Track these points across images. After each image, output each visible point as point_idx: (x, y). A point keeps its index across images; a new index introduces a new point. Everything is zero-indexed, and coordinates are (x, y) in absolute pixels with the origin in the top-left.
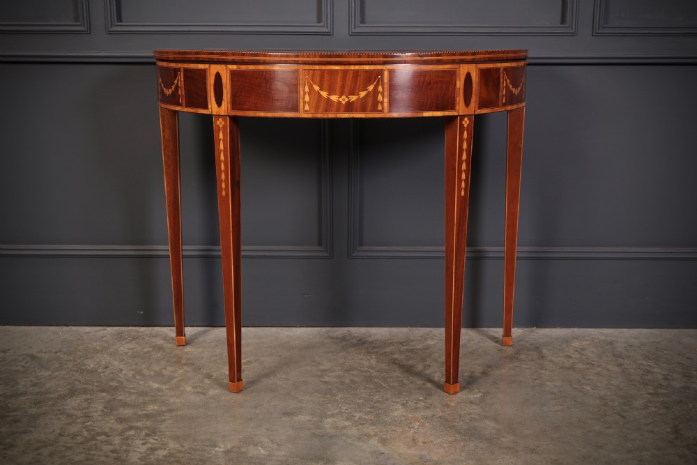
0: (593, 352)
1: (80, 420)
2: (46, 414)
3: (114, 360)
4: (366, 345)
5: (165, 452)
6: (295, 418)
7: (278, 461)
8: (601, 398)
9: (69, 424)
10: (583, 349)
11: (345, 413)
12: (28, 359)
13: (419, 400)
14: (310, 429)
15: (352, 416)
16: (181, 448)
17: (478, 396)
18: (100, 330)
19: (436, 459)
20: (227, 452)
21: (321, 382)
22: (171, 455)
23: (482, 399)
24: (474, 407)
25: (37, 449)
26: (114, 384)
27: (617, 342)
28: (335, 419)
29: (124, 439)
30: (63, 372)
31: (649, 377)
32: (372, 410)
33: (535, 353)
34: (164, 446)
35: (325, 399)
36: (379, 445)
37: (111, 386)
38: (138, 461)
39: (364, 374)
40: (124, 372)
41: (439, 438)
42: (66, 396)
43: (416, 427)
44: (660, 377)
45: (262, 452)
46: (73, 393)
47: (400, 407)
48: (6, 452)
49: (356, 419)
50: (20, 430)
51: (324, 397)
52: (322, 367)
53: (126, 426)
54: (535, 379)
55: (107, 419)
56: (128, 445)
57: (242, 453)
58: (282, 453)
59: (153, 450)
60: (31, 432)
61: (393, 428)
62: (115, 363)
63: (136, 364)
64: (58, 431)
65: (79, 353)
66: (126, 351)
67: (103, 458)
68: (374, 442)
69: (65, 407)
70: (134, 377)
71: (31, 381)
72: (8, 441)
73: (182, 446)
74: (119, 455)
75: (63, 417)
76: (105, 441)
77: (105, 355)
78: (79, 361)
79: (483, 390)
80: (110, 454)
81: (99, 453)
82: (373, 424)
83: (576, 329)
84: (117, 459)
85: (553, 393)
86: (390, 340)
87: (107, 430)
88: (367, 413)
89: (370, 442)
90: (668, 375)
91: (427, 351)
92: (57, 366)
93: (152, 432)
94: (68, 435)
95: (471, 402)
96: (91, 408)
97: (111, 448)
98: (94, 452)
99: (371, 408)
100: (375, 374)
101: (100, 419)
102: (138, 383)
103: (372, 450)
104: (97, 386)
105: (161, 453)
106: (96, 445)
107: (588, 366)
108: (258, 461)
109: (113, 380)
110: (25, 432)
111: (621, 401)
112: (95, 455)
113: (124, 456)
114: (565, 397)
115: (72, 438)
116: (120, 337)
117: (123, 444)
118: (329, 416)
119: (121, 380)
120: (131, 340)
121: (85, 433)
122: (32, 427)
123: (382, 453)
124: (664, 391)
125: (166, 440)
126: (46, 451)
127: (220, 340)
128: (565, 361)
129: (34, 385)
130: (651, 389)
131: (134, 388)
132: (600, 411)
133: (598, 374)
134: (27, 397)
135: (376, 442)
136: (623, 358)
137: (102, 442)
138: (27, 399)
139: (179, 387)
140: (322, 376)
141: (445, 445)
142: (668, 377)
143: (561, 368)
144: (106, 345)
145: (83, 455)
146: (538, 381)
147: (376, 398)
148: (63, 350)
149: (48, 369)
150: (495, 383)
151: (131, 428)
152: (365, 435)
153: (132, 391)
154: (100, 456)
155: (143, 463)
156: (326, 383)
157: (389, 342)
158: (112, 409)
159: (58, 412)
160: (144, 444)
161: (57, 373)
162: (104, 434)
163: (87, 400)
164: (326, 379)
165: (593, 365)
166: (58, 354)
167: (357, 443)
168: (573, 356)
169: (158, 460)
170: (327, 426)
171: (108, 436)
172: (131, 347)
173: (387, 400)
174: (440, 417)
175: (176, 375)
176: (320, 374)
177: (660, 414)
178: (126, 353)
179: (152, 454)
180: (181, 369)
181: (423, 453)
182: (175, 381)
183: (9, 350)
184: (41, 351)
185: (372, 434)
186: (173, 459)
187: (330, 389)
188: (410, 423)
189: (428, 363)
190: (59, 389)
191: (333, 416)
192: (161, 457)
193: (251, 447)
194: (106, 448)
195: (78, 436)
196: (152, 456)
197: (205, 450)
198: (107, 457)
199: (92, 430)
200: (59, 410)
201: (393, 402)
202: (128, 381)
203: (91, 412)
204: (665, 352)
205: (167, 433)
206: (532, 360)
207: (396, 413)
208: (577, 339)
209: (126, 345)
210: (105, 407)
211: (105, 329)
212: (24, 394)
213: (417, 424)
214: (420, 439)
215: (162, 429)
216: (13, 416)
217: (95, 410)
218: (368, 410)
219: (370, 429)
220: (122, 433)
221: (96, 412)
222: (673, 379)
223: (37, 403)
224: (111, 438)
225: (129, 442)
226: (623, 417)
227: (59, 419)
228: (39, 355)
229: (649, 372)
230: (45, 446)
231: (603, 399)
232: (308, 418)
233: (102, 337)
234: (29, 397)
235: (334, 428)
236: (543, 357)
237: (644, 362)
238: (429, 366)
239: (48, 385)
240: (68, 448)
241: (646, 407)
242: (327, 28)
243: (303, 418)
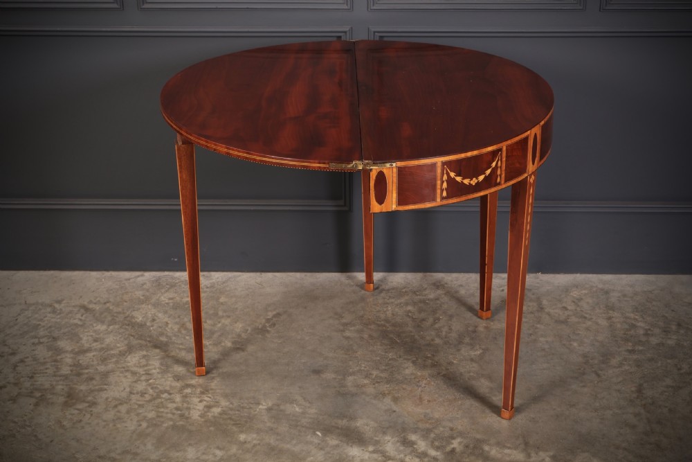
0: (588, 303)
1: (143, 378)
2: (113, 371)
3: (159, 311)
4: (382, 295)
5: (219, 410)
6: (322, 375)
7: (311, 418)
8: (585, 356)
9: (135, 382)
10: (580, 299)
11: (364, 370)
12: (82, 311)
13: (427, 358)
14: (335, 387)
15: (370, 374)
16: (231, 406)
17: (479, 352)
18: (138, 276)
19: (437, 417)
20: (269, 409)
21: (344, 337)
22: (223, 413)
23: (481, 356)
24: (474, 365)
25: (116, 406)
26: (163, 339)
27: (613, 290)
28: (355, 377)
29: (183, 396)
30: (117, 326)
31: (632, 332)
32: (387, 368)
33: (535, 304)
34: (217, 404)
35: (347, 356)
36: (392, 403)
37: (162, 342)
38: (199, 418)
39: (380, 328)
40: (170, 326)
41: (441, 397)
42: (126, 352)
43: (423, 385)
44: (642, 332)
45: (297, 409)
46: (130, 349)
47: (411, 365)
48: (91, 409)
49: (374, 376)
50: (97, 387)
51: (346, 354)
52: (344, 321)
53: (183, 384)
54: (531, 334)
55: (166, 376)
56: (188, 403)
57: (281, 411)
58: (313, 411)
59: (209, 407)
60: (106, 390)
61: (404, 386)
62: (160, 315)
63: (179, 317)
64: (128, 390)
65: (125, 303)
66: (167, 301)
67: (170, 416)
68: (388, 400)
69: (129, 364)
70: (179, 331)
71: (92, 336)
72: (90, 398)
73: (232, 403)
74: (183, 412)
75: (129, 375)
76: (169, 399)
77: (150, 307)
78: (128, 313)
79: (483, 347)
80: (175, 412)
81: (166, 411)
82: (388, 382)
83: (578, 275)
84: (182, 416)
85: (544, 350)
86: (405, 288)
87: (168, 388)
88: (382, 371)
89: (384, 401)
90: (649, 329)
91: (438, 302)
92: (110, 318)
93: (205, 391)
94: (138, 393)
95: (472, 360)
96: (150, 365)
97: (175, 405)
98: (162, 410)
99: (386, 365)
100: (390, 328)
101: (159, 376)
102: (185, 338)
103: (386, 408)
104: (149, 341)
105: (216, 410)
106: (162, 403)
107: (580, 320)
108: (294, 418)
109: (162, 334)
110: (101, 390)
111: (601, 358)
112: (162, 412)
113: (187, 414)
114: (553, 354)
115: (141, 396)
116: (158, 284)
117: (183, 402)
118: (351, 374)
119: (169, 334)
120: (169, 289)
121: (151, 391)
122: (106, 385)
123: (395, 411)
124: (641, 348)
125: (218, 397)
126: (123, 409)
127: (249, 288)
128: (561, 313)
129: (96, 340)
130: (629, 346)
131: (182, 344)
132: (580, 369)
133: (587, 329)
134: (92, 354)
135: (389, 401)
136: (614, 311)
137: (166, 400)
138: (94, 356)
139: (220, 343)
140: (343, 331)
141: (446, 404)
142: (649, 332)
143: (556, 321)
144: (148, 294)
145: (153, 412)
146: (533, 337)
147: (390, 355)
148: (111, 300)
149: (103, 322)
150: (495, 338)
151: (188, 386)
152: (381, 393)
153: (181, 346)
154: (167, 413)
155: (203, 420)
156: (347, 338)
157: (404, 290)
158: (167, 366)
159: (123, 369)
160: (201, 401)
161: (111, 327)
162: (166, 391)
163: (144, 356)
164: (347, 334)
165: (585, 318)
166: (108, 305)
167: (374, 402)
168: (569, 308)
169: (214, 417)
170: (349, 384)
171: (170, 394)
172: (171, 296)
173: (400, 357)
174: (444, 376)
175: (216, 329)
176: (341, 328)
177: (631, 373)
178: (167, 304)
179: (208, 411)
180: (219, 322)
181: (427, 411)
182: (216, 336)
183: (63, 300)
184: (91, 302)
185: (386, 392)
186: (225, 417)
187: (351, 345)
188: (419, 382)
189: (437, 315)
190: (118, 345)
191: (353, 374)
192: (216, 414)
193: (288, 405)
194: (171, 406)
195: (145, 393)
196: (208, 414)
197: (251, 408)
198: (174, 414)
199: (156, 388)
200: (124, 368)
201: (405, 359)
202: (175, 336)
203: (151, 370)
204: (654, 303)
205: (218, 391)
206: (532, 313)
207: (407, 372)
208: (577, 287)
209: (166, 295)
210: (161, 364)
211: (142, 275)
212: (89, 350)
213: (424, 382)
214: (426, 398)
215: (213, 387)
216: (87, 373)
217: (153, 367)
218: (384, 367)
219: (384, 387)
220: (181, 390)
221: (155, 369)
222: (652, 335)
223: (104, 360)
224: (173, 395)
225: (188, 399)
226: (598, 375)
227: (126, 376)
228: (91, 306)
229: (633, 326)
230: (121, 404)
231: (586, 357)
232: (333, 376)
233: (143, 285)
234: (94, 353)
235: (355, 386)
236: (542, 308)
237: (632, 315)
238: (439, 319)
239: (108, 341)
240: (141, 406)
241: (621, 365)
242: (347, 5)
243: (329, 376)
